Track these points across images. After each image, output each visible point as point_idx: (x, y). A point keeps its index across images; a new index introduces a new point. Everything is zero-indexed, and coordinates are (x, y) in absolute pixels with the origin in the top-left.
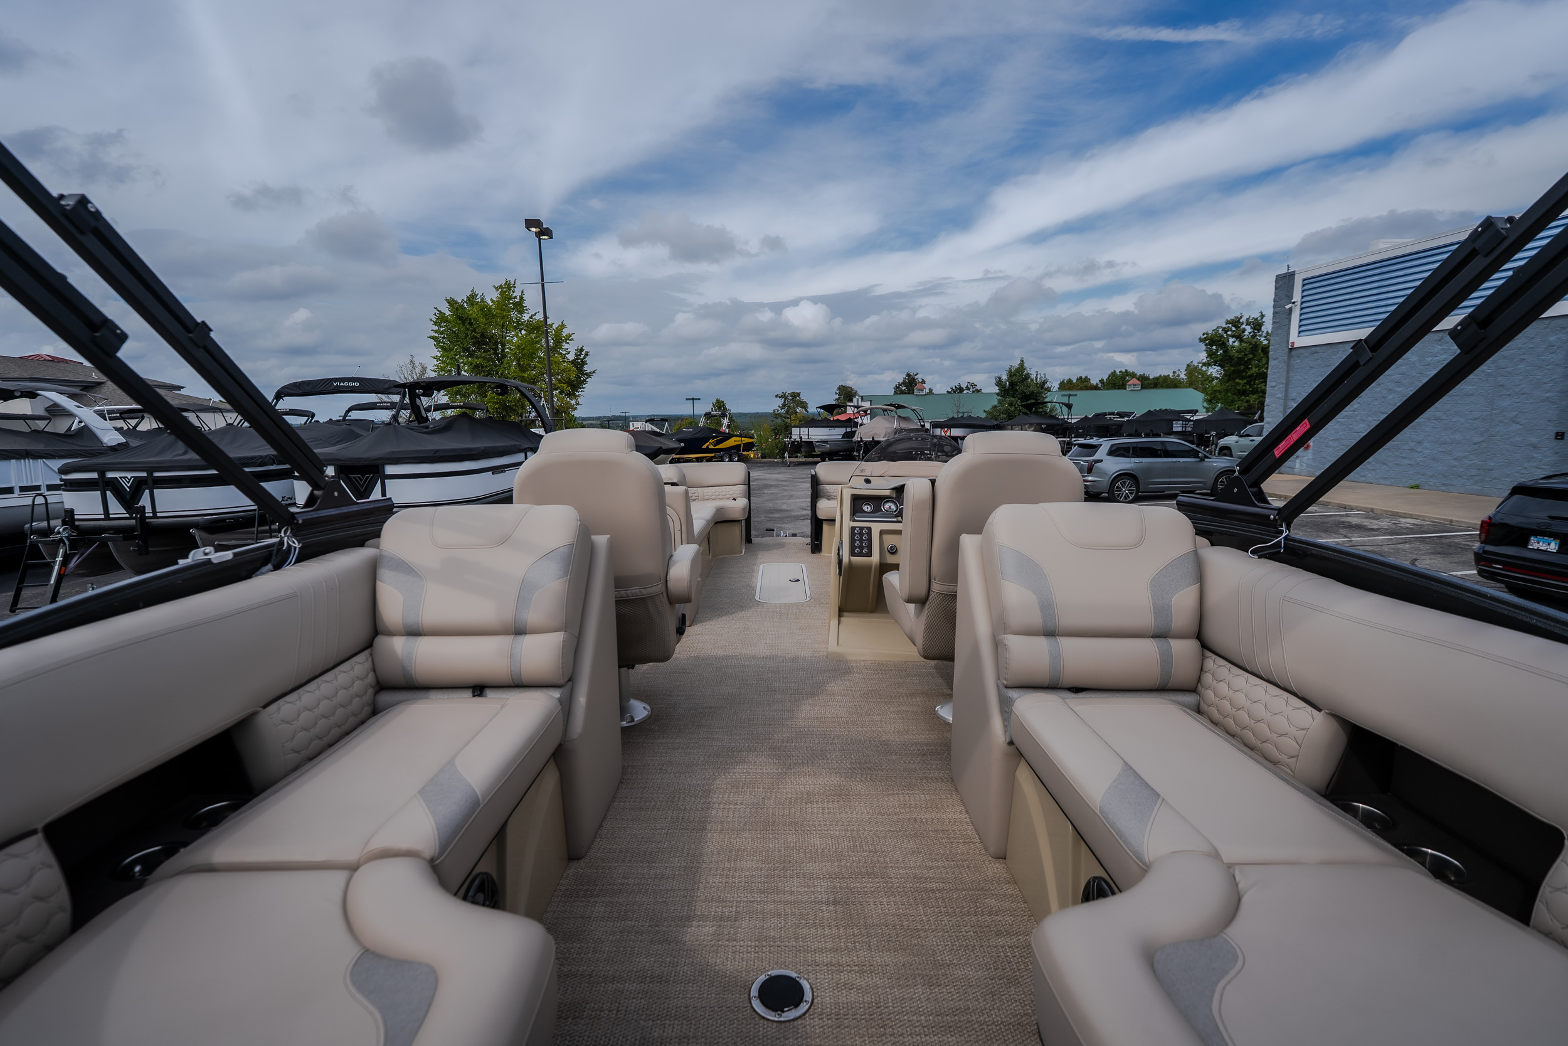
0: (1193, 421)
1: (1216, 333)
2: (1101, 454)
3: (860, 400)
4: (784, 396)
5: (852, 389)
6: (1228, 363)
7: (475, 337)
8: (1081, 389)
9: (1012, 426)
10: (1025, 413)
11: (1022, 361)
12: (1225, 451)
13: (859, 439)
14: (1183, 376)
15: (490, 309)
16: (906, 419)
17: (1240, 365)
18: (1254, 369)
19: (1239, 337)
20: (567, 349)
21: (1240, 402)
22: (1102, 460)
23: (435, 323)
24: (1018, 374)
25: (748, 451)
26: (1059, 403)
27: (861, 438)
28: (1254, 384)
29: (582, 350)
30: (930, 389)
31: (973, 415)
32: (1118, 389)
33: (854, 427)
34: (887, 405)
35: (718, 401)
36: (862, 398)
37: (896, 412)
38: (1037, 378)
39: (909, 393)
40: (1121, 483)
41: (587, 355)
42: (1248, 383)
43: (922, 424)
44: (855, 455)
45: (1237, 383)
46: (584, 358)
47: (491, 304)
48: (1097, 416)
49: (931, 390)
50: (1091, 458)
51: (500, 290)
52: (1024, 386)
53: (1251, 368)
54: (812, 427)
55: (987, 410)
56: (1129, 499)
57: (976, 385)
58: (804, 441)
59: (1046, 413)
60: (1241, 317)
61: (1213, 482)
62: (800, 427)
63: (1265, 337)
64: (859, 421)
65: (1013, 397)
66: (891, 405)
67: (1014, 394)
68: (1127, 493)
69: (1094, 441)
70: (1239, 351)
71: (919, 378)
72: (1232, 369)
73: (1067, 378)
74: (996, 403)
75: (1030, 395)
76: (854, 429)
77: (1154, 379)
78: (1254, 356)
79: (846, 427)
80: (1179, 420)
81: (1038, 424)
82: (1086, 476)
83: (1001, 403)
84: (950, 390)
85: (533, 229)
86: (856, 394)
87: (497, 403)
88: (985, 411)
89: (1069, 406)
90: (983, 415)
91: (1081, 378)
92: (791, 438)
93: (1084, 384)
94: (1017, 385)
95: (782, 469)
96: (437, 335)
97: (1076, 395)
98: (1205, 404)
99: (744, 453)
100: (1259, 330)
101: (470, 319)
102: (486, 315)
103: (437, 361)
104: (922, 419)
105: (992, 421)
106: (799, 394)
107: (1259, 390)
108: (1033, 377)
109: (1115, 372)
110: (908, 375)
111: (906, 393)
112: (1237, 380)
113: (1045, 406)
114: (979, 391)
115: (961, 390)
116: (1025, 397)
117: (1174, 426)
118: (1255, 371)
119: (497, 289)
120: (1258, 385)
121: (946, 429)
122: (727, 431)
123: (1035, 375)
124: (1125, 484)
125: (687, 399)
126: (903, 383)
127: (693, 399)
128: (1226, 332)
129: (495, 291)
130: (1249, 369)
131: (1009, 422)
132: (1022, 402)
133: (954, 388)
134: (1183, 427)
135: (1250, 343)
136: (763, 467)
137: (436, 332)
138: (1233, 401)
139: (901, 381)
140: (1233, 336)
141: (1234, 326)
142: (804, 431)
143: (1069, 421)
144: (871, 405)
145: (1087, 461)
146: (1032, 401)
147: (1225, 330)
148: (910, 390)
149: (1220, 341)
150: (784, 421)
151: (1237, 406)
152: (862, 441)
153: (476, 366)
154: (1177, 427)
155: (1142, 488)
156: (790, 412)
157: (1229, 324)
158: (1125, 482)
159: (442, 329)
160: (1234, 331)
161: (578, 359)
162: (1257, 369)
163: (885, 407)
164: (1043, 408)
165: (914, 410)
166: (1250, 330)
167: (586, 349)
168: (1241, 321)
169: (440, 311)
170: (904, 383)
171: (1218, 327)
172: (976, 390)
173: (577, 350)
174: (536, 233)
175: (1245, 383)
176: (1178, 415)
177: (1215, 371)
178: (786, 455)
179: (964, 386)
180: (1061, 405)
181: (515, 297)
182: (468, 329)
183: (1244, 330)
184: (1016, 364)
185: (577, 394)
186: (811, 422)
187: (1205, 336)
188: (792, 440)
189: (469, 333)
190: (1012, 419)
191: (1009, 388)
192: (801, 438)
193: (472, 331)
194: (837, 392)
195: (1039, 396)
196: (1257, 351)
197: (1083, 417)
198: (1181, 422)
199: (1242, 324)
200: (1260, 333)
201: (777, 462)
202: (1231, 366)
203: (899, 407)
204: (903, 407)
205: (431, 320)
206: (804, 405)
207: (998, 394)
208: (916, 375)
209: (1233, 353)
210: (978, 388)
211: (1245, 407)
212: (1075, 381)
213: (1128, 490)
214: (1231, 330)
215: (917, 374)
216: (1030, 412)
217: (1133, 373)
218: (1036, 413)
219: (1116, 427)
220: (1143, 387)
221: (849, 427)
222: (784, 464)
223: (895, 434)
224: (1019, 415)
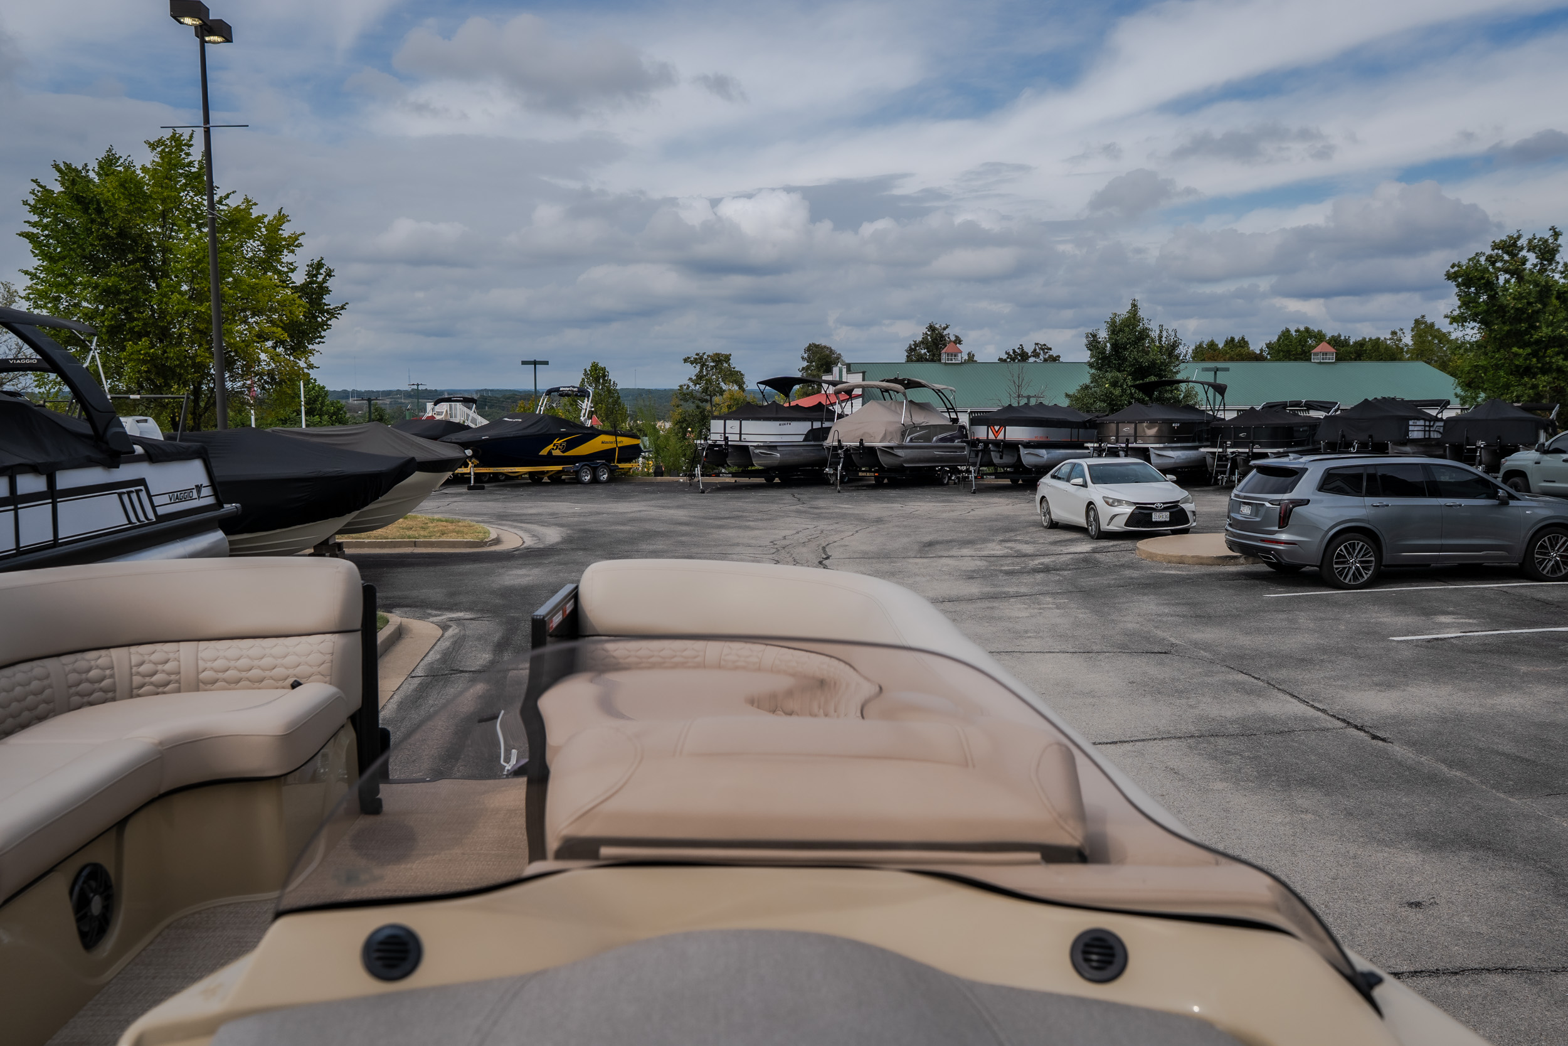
0: (1441, 420)
1: (1475, 265)
2: (1305, 488)
3: (844, 371)
4: (699, 360)
5: (831, 351)
6: (1497, 318)
7: (107, 237)
8: (1232, 359)
9: (1118, 423)
10: (1141, 401)
11: (1134, 306)
12: (1517, 480)
13: (836, 444)
14: (1408, 340)
15: (139, 184)
16: (923, 407)
17: (1520, 321)
18: (1544, 329)
19: (1517, 272)
20: (291, 264)
21: (1520, 388)
22: (1308, 501)
23: (34, 209)
24: (1127, 329)
25: (629, 460)
26: (1202, 383)
27: (839, 441)
28: (1544, 356)
29: (320, 265)
30: (969, 354)
31: (1046, 403)
32: (1295, 360)
33: (827, 420)
34: (888, 381)
35: (595, 367)
36: (849, 368)
37: (904, 395)
38: (1160, 337)
39: (932, 361)
40: (1345, 547)
41: (330, 276)
42: (1534, 354)
43: (953, 416)
44: (827, 474)
45: (1516, 355)
46: (325, 280)
47: (142, 175)
48: (1270, 407)
49: (971, 357)
50: (1286, 496)
51: (159, 149)
52: (1138, 352)
53: (1540, 327)
54: (747, 419)
55: (1071, 393)
56: (1362, 581)
57: (1050, 349)
58: (731, 445)
59: (1177, 401)
60: (1519, 237)
61: (1524, 546)
62: (725, 418)
63: (1562, 273)
64: (837, 409)
65: (1119, 371)
66: (895, 381)
67: (1120, 365)
68: (1357, 569)
69: (1291, 461)
70: (1518, 297)
71: (951, 333)
72: (1506, 328)
73: (1206, 341)
74: (1087, 380)
75: (1149, 367)
76: (826, 424)
77: (1356, 343)
78: (1545, 305)
79: (812, 420)
80: (1418, 419)
81: (1165, 421)
82: (1276, 532)
83: (1096, 381)
84: (1005, 357)
85: (188, 20)
86: (838, 358)
87: (144, 362)
88: (1067, 395)
89: (1220, 389)
90: (1064, 403)
91: (1233, 339)
92: (706, 439)
93: (1237, 350)
94: (1125, 349)
95: (688, 499)
96: (35, 231)
97: (1227, 370)
98: (1459, 391)
99: (621, 466)
100: (1551, 260)
101: (98, 203)
102: (130, 195)
103: (32, 279)
104: (953, 408)
105: (1081, 413)
106: (727, 358)
107: (1554, 366)
108: (1154, 334)
109: (1288, 331)
110: (932, 328)
111: (927, 360)
112: (1515, 349)
113: (1177, 389)
114: (1055, 359)
115: (1024, 356)
116: (1140, 371)
117: (1411, 428)
118: (1546, 334)
119: (153, 146)
120: (1551, 357)
121: (997, 428)
122: (589, 423)
123: (1158, 332)
124: (1354, 549)
125: (524, 363)
126: (922, 342)
127: (535, 363)
128: (1493, 264)
129: (149, 150)
130: (1536, 328)
131: (1111, 417)
132: (1134, 379)
133: (1011, 353)
134: (1425, 431)
135: (1537, 285)
136: (653, 492)
137: (34, 225)
138: (1507, 386)
139: (919, 339)
140: (1506, 271)
141: (1508, 253)
142: (733, 426)
143: (1220, 415)
144: (863, 380)
145: (1279, 502)
146: (1153, 378)
147: (1492, 260)
148: (934, 355)
149: (1483, 278)
150: (698, 407)
151: (1515, 394)
152: (841, 447)
153: (107, 291)
154: (1416, 431)
155: (1387, 558)
156: (711, 391)
157: (1499, 249)
158: (1353, 546)
159: (45, 221)
160: (1506, 262)
161: (311, 283)
162: (1550, 329)
163: (885, 384)
164: (1172, 391)
165: (938, 392)
166: (1535, 261)
167: (328, 264)
168: (1519, 243)
169: (43, 187)
170: (924, 342)
171: (1477, 254)
172: (1051, 356)
173: (311, 265)
174: (196, 27)
175: (1529, 354)
176: (1415, 409)
177: (1471, 332)
178: (698, 470)
179: (1029, 349)
180: (1206, 387)
181: (190, 164)
182: (93, 221)
183: (1524, 261)
184: (1124, 311)
185: (310, 347)
186: (746, 410)
187: (1456, 269)
188: (710, 442)
189: (94, 227)
190: (1117, 411)
191: (1111, 355)
192: (726, 439)
193: (102, 224)
194: (806, 356)
195: (1165, 371)
196: (1549, 297)
197: (1248, 408)
198: (1421, 422)
199: (1522, 248)
200: (1553, 266)
201: (682, 484)
202: (1504, 323)
203: (910, 384)
204: (919, 385)
205: (25, 203)
206: (736, 378)
207: (1091, 365)
208: (944, 329)
209: (1508, 301)
210: (1054, 353)
211: (1529, 396)
212: (1221, 346)
213: (1361, 562)
214: (1502, 260)
215: (947, 327)
216: (1151, 398)
217: (1320, 332)
218: (1161, 400)
219: (1305, 428)
220: (1340, 358)
221: (817, 420)
222: (692, 488)
223: (903, 435)
224: (1130, 403)
